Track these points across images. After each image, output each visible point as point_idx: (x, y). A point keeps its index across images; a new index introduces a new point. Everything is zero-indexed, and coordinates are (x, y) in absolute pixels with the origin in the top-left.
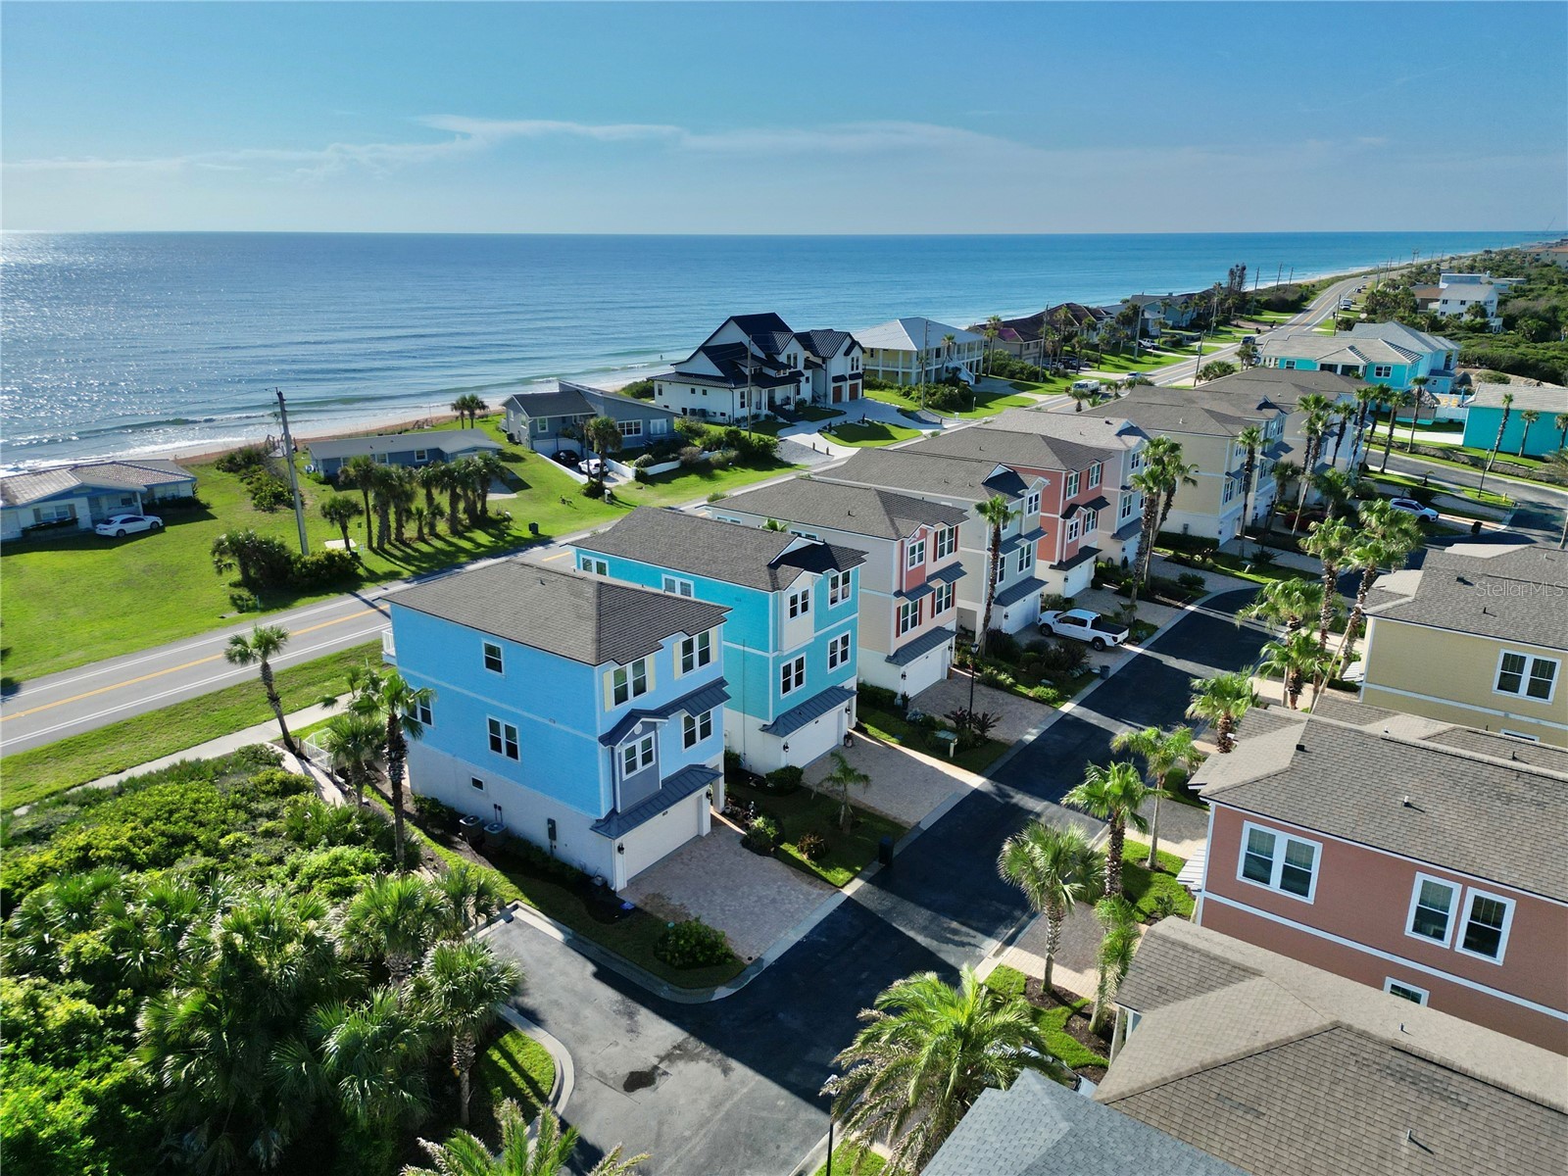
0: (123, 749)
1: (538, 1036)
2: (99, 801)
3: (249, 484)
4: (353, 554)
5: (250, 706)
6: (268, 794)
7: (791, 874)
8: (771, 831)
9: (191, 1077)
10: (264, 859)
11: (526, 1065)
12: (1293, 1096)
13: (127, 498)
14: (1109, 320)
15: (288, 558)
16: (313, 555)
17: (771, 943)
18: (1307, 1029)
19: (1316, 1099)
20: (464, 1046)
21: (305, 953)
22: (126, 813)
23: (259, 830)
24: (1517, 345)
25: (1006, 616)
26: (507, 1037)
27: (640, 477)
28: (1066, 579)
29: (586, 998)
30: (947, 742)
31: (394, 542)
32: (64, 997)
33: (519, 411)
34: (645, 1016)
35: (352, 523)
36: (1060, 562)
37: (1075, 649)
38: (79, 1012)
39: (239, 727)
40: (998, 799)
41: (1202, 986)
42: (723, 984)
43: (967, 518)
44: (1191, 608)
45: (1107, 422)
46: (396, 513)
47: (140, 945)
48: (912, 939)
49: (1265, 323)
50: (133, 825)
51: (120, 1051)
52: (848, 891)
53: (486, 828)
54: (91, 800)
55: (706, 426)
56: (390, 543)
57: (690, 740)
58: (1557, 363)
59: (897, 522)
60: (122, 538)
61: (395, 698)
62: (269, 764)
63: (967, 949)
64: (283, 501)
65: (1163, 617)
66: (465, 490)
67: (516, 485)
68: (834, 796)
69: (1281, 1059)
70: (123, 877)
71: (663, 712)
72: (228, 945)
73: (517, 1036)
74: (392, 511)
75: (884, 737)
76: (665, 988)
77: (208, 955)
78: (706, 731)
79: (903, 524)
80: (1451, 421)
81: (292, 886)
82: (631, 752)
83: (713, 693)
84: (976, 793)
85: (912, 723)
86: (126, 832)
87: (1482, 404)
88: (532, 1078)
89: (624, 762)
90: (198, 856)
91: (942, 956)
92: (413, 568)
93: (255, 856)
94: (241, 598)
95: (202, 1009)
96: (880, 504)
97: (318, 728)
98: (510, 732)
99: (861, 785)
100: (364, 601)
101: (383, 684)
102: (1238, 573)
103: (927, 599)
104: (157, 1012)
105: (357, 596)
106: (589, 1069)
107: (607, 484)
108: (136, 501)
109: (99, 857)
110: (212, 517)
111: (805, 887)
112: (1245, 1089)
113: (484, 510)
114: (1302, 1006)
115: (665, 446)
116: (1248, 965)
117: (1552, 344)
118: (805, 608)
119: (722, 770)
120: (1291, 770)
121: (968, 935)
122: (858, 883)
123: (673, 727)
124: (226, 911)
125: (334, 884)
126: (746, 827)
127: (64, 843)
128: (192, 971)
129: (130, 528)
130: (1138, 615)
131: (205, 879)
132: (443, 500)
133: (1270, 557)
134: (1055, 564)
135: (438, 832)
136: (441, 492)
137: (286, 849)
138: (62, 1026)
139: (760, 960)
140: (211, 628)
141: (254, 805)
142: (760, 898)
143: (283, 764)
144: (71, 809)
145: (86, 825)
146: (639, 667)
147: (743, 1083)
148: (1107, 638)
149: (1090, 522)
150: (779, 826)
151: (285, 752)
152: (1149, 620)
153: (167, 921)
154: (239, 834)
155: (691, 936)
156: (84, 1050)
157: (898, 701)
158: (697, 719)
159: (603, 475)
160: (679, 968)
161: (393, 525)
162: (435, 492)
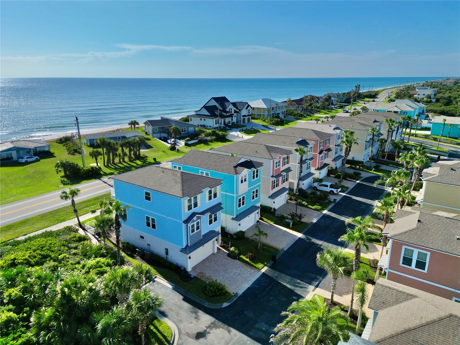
0: (27, 228)
1: (165, 320)
2: (18, 244)
3: (66, 147)
4: (99, 167)
5: (67, 214)
6: (74, 241)
7: (244, 265)
8: (237, 252)
9: (50, 339)
10: (74, 262)
11: (162, 331)
12: (440, 341)
13: (28, 151)
14: (322, 100)
15: (79, 169)
16: (87, 167)
17: (240, 288)
18: (440, 317)
19: (449, 342)
20: (143, 325)
21: (89, 294)
22: (28, 248)
23: (72, 253)
24: (441, 107)
25: (303, 184)
26: (155, 321)
27: (186, 144)
28: (320, 173)
29: (180, 308)
30: (289, 223)
31: (112, 164)
32: (5, 311)
33: (149, 125)
34: (201, 313)
35: (99, 158)
36: (318, 168)
37: (326, 195)
38: (10, 316)
39: (64, 220)
40: (307, 240)
41: (397, 302)
42: (226, 302)
43: (292, 153)
44: (358, 182)
45: (330, 126)
46: (112, 155)
47: (32, 292)
48: (285, 286)
49: (366, 101)
50: (30, 252)
51: (25, 330)
52: (263, 270)
53: (145, 252)
54: (16, 244)
55: (205, 130)
56: (110, 164)
57: (211, 222)
58: (453, 112)
59: (272, 154)
60: (27, 163)
61: (118, 209)
62: (74, 232)
63: (304, 289)
64: (77, 152)
65: (350, 184)
66: (133, 148)
67: (149, 147)
68: (255, 240)
69: (433, 327)
70: (26, 269)
71: (203, 213)
72: (63, 292)
73: (159, 321)
74: (111, 154)
75: (269, 221)
76: (207, 304)
77: (56, 295)
78: (215, 219)
79: (273, 155)
80: (426, 128)
81: (84, 271)
82: (193, 226)
83: (218, 207)
84: (300, 239)
85: (277, 217)
86: (28, 254)
87: (436, 122)
88: (165, 335)
89: (191, 229)
90: (51, 262)
91: (296, 291)
92: (118, 172)
93: (70, 262)
94: (64, 181)
95: (54, 314)
96: (266, 149)
97: (90, 220)
98: (153, 220)
99: (264, 237)
100: (103, 181)
101: (114, 204)
102: (370, 171)
103: (280, 178)
104: (38, 316)
105: (101, 180)
106: (183, 332)
107: (176, 147)
108: (31, 152)
109: (18, 263)
110: (55, 157)
111: (249, 269)
112: (422, 338)
113: (139, 154)
114: (436, 308)
115: (194, 135)
116: (412, 294)
117: (451, 106)
118: (245, 180)
119: (220, 232)
120: (417, 228)
121: (303, 284)
122: (266, 268)
123: (206, 218)
124: (62, 280)
125: (97, 270)
126: (229, 250)
127: (7, 258)
128: (50, 301)
129: (29, 160)
130: (342, 184)
131: (54, 269)
132: (127, 151)
133: (379, 166)
134: (317, 168)
135: (129, 253)
136: (126, 148)
137: (81, 259)
138: (4, 322)
139: (237, 293)
140: (55, 190)
141: (70, 245)
142: (235, 273)
143: (79, 232)
144: (9, 247)
145: (14, 252)
146: (196, 198)
147: (235, 335)
148: (335, 191)
149: (326, 156)
150: (239, 250)
151: (79, 228)
152: (346, 185)
153: (42, 283)
154: (65, 254)
155: (214, 286)
156: (12, 330)
157: (272, 210)
158: (213, 216)
159: (175, 144)
160: (211, 296)
161: (111, 158)
162: (124, 149)
